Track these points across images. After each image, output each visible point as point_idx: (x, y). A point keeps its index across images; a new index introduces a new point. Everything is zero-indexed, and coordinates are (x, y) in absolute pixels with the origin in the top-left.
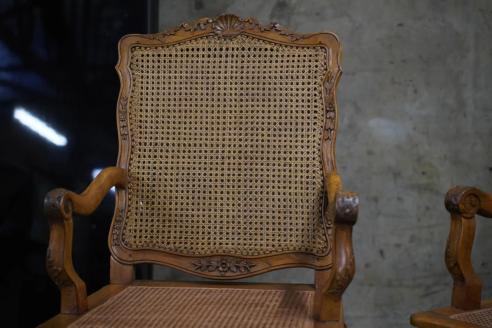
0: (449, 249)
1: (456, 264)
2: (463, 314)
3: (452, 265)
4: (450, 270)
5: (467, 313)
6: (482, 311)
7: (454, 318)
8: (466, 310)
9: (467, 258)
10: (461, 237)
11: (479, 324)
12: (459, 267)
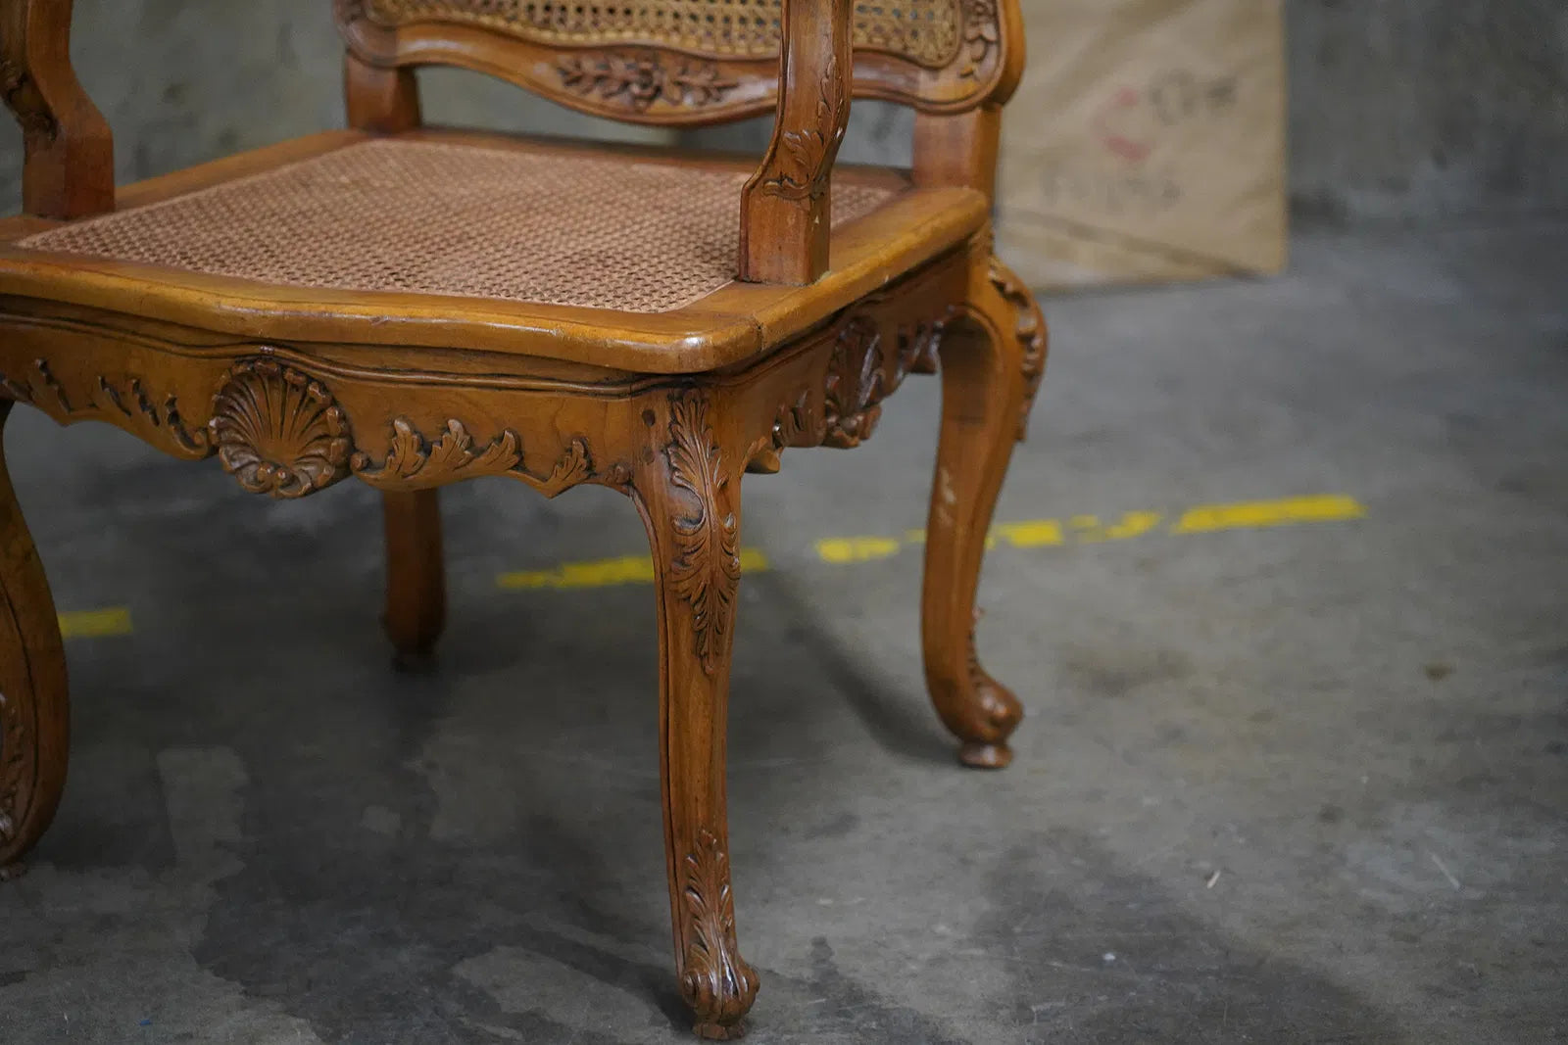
1: (26, 78)
2: (59, 231)
3: (12, 81)
4: (9, 97)
5: (74, 228)
6: (118, 216)
7: (30, 246)
8: (68, 218)
9: (60, 58)
11: (106, 254)
12: (35, 87)
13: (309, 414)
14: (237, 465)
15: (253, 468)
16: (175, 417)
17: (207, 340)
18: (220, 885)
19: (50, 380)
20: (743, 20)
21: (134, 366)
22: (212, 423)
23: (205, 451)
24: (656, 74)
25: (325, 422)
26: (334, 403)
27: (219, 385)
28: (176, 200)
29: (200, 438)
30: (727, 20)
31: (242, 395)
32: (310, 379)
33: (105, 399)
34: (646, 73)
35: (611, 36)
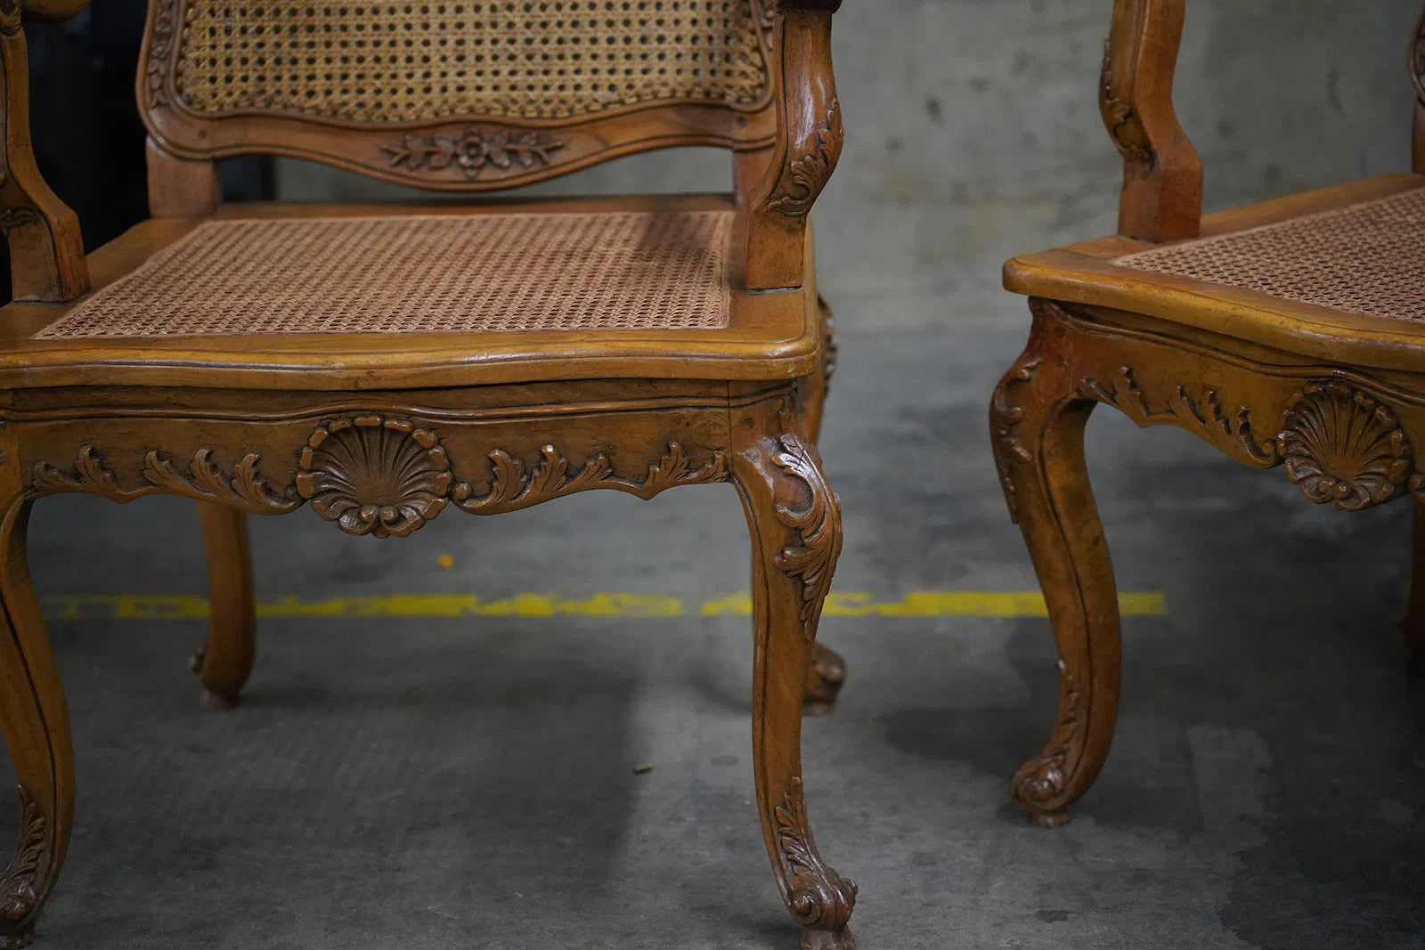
0: (1109, 73)
1: (1131, 114)
2: (1150, 252)
3: (1119, 116)
4: (1115, 130)
5: (1163, 251)
6: (1202, 242)
7: (1125, 264)
8: (1158, 241)
9: (1162, 99)
10: (1144, 38)
11: (1193, 276)
12: (1139, 123)
13: (1374, 435)
14: (1301, 476)
15: (1315, 480)
16: (1246, 428)
17: (1285, 360)
18: (1244, 855)
19: (1134, 385)
21: (1213, 379)
22: (1281, 436)
23: (1271, 460)
25: (1388, 444)
26: (1399, 426)
27: (1291, 403)
28: (1255, 230)
29: (1267, 449)
31: (1312, 412)
32: (1378, 403)
33: (1182, 407)
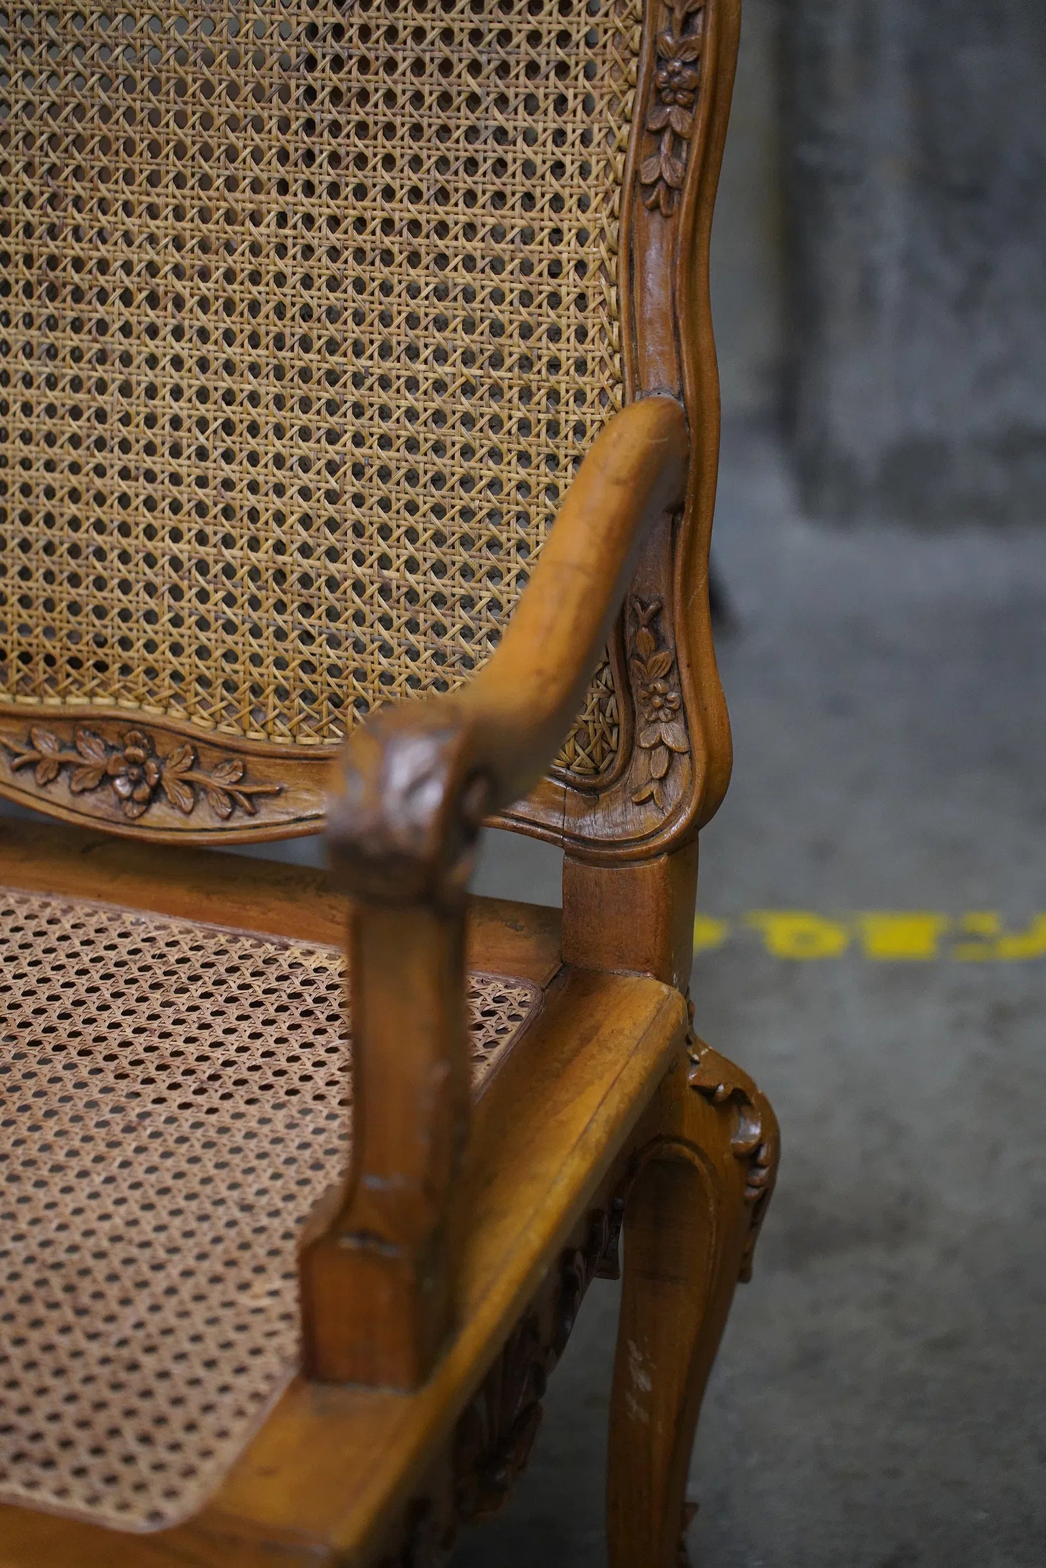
20: (282, 693)
24: (152, 765)
30: (256, 690)
34: (133, 762)
35: (77, 701)
